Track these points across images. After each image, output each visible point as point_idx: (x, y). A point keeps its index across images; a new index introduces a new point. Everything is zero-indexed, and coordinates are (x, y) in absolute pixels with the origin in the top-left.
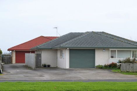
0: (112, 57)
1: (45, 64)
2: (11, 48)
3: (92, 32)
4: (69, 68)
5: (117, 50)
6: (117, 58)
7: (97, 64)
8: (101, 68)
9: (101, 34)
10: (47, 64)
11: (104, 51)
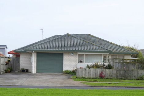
0: (81, 62)
1: (23, 69)
2: (11, 52)
3: (68, 34)
4: (36, 73)
5: (86, 54)
6: (85, 63)
7: (65, 69)
8: (68, 73)
9: (76, 37)
10: (26, 69)
11: (72, 54)
